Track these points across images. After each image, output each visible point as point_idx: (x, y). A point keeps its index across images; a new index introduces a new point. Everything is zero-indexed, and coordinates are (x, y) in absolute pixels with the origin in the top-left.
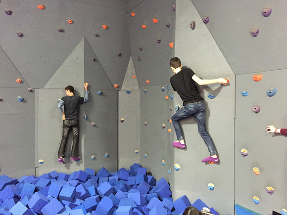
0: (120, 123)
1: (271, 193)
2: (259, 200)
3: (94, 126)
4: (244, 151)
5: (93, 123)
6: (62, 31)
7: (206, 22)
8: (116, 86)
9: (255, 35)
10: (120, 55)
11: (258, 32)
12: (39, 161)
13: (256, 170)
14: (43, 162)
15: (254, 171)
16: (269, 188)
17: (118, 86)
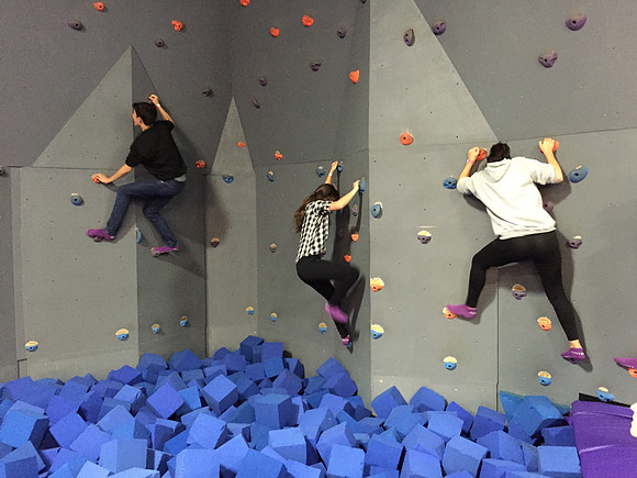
0: (209, 248)
2: (550, 377)
4: (518, 287)
6: (79, 28)
7: (438, 32)
8: (200, 164)
10: (210, 93)
11: (555, 59)
12: (28, 345)
13: (544, 321)
14: (36, 347)
15: (541, 324)
17: (206, 166)
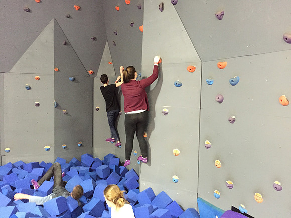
0: (95, 111)
1: (230, 187)
2: (219, 194)
3: (65, 114)
4: (207, 143)
5: (64, 111)
7: (174, 3)
8: (91, 72)
9: (220, 17)
10: (95, 39)
11: (223, 15)
12: (6, 150)
13: (218, 163)
14: (9, 151)
15: (216, 164)
16: (229, 182)
17: (94, 73)
